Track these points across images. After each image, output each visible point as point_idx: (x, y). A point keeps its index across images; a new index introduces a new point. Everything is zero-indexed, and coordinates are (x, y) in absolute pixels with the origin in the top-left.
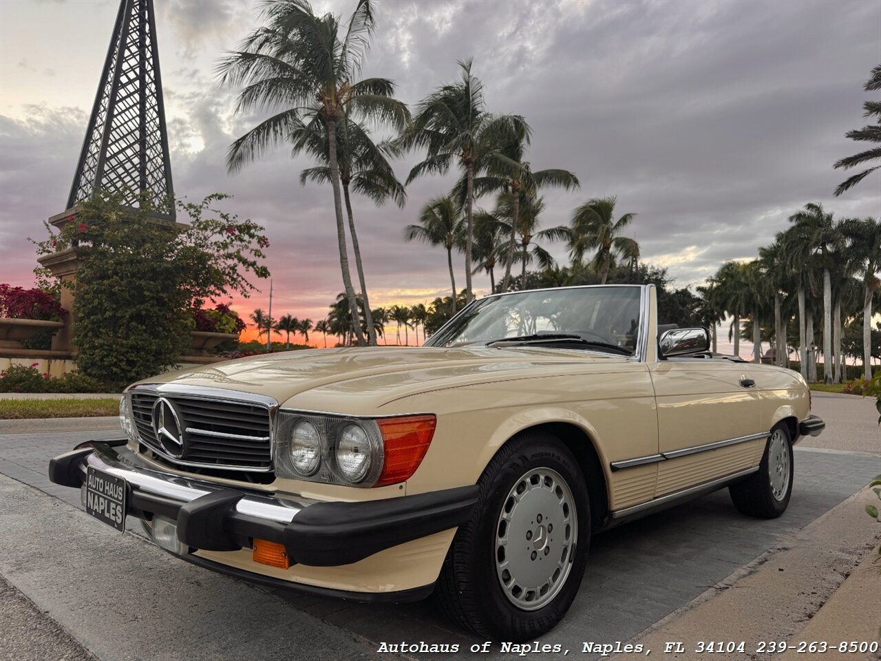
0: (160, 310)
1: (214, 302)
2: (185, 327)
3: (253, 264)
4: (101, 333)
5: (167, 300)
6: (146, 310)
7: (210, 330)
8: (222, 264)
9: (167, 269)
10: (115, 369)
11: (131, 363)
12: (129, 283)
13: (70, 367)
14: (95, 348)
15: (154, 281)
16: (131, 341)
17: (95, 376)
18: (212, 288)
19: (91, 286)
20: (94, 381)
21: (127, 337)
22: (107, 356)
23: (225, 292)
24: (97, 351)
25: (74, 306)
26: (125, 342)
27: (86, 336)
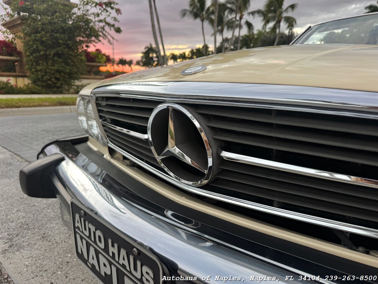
0: (68, 51)
1: (95, 46)
2: (81, 60)
3: (113, 26)
4: (40, 63)
5: (71, 45)
6: (62, 51)
7: (94, 62)
8: (98, 26)
9: (69, 28)
10: (50, 82)
11: (58, 79)
12: (51, 35)
13: (27, 81)
14: (37, 71)
15: (64, 34)
16: (56, 67)
17: (40, 86)
18: (93, 38)
19: (31, 38)
20: (40, 88)
21: (53, 65)
22: (45, 75)
23: (100, 41)
24: (39, 73)
25: (24, 49)
26: (53, 68)
27: (32, 65)
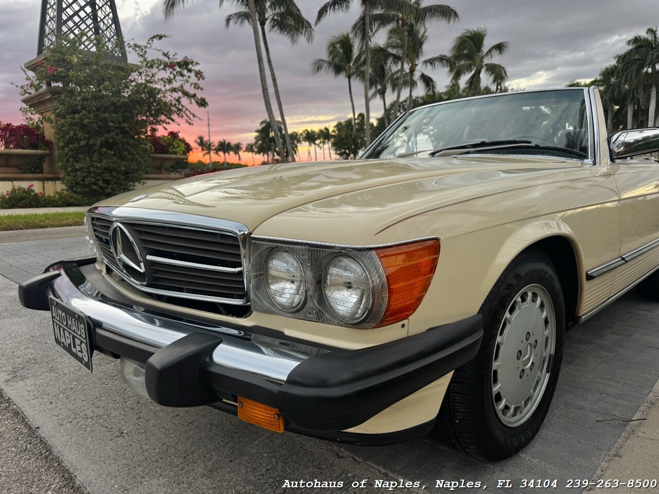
0: (124, 138)
1: (166, 129)
2: (146, 151)
3: (194, 96)
4: (80, 158)
5: (127, 129)
6: (113, 138)
7: (167, 152)
8: (170, 98)
9: (125, 104)
10: (94, 187)
11: (107, 182)
12: (96, 116)
13: (59, 186)
14: (76, 170)
15: (116, 114)
16: (104, 163)
17: (80, 193)
18: (163, 117)
19: (66, 120)
20: (80, 197)
21: (100, 161)
22: (87, 177)
23: (173, 120)
24: (79, 173)
25: (55, 137)
26: (99, 165)
27: (68, 161)
